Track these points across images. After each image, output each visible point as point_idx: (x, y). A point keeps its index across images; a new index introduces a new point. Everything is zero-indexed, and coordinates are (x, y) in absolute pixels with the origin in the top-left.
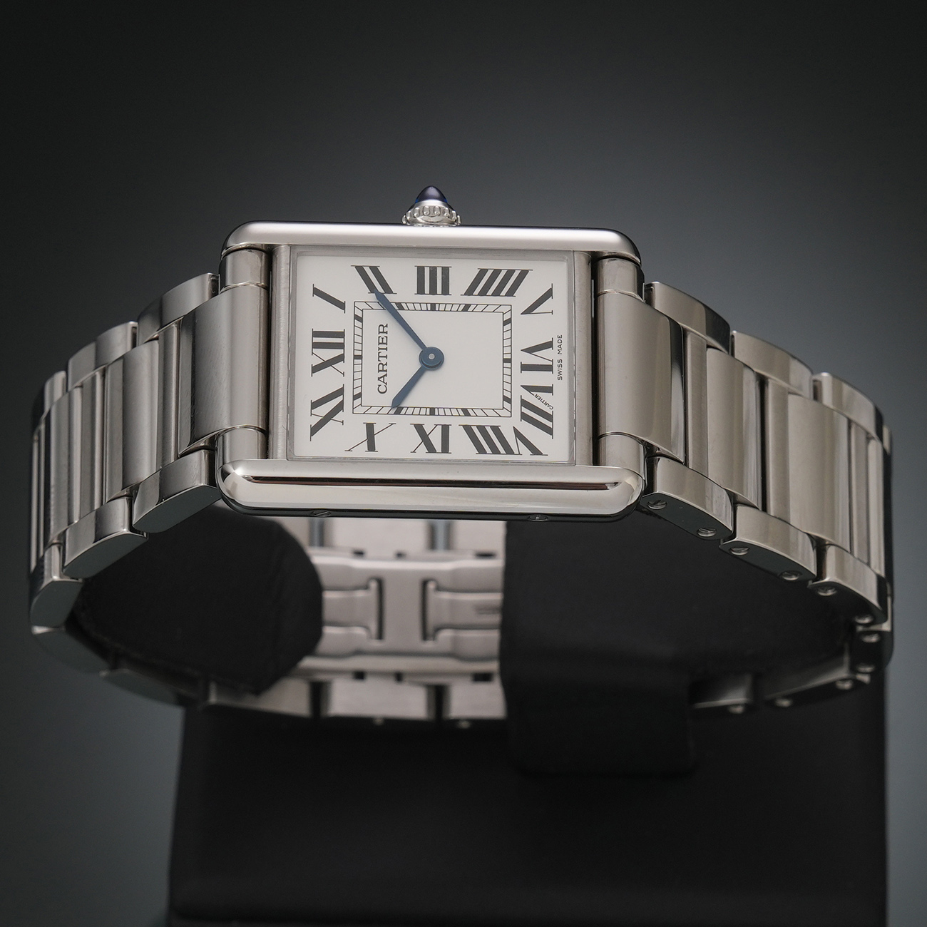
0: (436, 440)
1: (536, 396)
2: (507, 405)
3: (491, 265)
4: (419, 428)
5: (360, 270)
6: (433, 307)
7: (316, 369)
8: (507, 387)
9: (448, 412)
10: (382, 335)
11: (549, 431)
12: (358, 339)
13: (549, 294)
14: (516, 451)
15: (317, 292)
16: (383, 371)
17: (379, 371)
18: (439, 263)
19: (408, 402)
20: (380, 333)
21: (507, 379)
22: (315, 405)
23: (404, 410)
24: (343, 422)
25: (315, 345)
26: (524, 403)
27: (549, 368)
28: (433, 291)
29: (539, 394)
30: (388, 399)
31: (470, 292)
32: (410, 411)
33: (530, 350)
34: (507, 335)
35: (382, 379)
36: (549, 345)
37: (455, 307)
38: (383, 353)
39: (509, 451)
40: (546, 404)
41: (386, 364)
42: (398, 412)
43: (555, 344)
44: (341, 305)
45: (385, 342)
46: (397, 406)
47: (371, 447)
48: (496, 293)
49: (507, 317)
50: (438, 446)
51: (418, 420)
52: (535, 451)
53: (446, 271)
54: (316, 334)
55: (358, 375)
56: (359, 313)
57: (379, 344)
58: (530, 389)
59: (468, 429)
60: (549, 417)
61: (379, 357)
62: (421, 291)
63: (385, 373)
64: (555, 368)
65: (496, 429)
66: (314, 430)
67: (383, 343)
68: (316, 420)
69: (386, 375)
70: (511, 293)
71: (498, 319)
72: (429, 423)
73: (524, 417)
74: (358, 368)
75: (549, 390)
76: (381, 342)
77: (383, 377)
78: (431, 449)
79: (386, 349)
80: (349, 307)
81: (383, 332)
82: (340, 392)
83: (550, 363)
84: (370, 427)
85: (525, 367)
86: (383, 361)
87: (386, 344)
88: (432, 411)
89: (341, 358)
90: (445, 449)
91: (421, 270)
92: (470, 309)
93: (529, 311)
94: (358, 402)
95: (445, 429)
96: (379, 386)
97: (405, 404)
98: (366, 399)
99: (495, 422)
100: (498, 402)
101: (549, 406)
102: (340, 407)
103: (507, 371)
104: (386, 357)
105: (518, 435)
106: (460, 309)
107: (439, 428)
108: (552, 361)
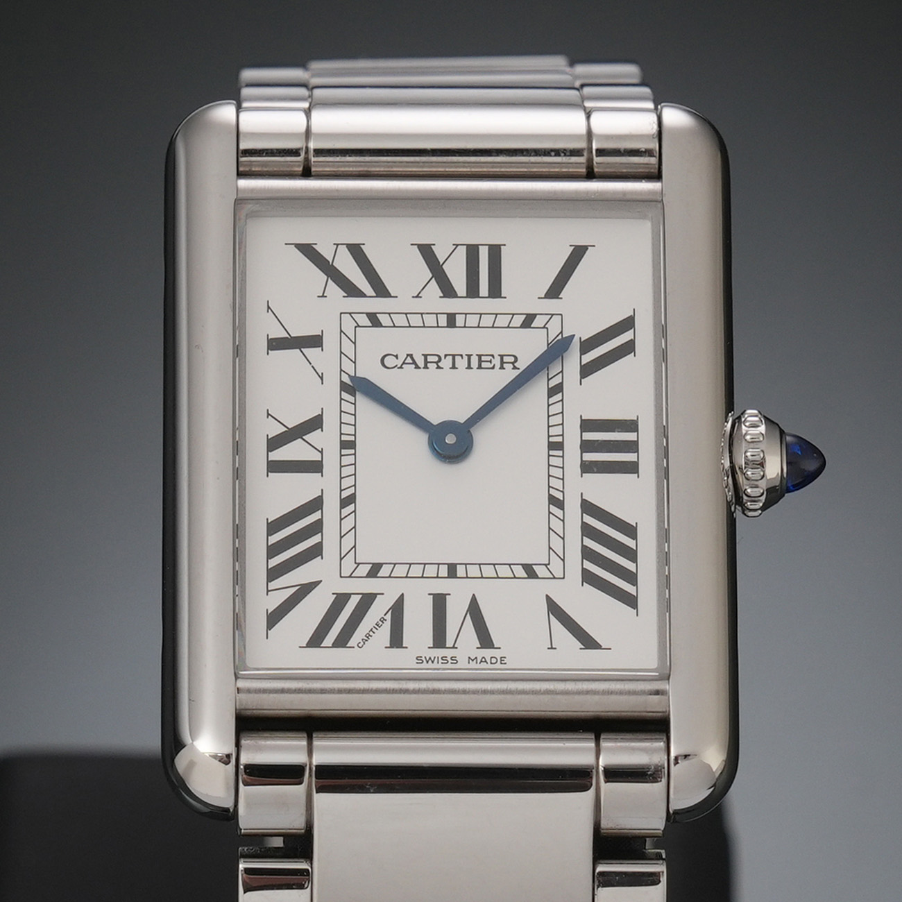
0: (294, 451)
1: (383, 620)
2: (364, 570)
3: (646, 545)
4: (316, 423)
5: (627, 324)
6: (556, 446)
7: (426, 252)
8: (400, 571)
9: (347, 471)
10: (497, 361)
11: (316, 641)
12: (486, 321)
13: (588, 642)
14: (272, 585)
15: (578, 253)
16: (426, 362)
17: (425, 356)
18: (647, 456)
19: (364, 405)
20: (502, 357)
21: (415, 571)
22: (356, 251)
23: (351, 399)
24: (323, 296)
25: (472, 251)
26: (368, 600)
27: (439, 639)
28: (586, 446)
29: (387, 625)
30: (369, 370)
31: (588, 507)
32: (348, 407)
33: (474, 610)
34: (504, 571)
35: (409, 360)
36: (486, 640)
37: (556, 483)
38: (461, 363)
39: (273, 574)
40: (368, 636)
41: (438, 367)
42: (344, 387)
43: (488, 653)
44: (555, 291)
45: (484, 365)
46: (356, 386)
47: (275, 344)
48: (587, 554)
49: (540, 571)
50: (281, 454)
51: (330, 422)
52: (274, 618)
53: (632, 468)
54: (495, 251)
55: (416, 320)
56: (538, 322)
57: (480, 356)
58: (397, 610)
59: (316, 504)
60: (342, 642)
61: (454, 356)
62: (587, 425)
63: (422, 364)
64: (440, 652)
65: (316, 551)
66: (308, 251)
67: (480, 361)
68: (326, 252)
69: (417, 367)
70: (588, 577)
71: (536, 555)
72: (326, 440)
73: (341, 600)
74: (430, 320)
75: (396, 640)
76: (483, 358)
77: (414, 362)
78: (275, 443)
79: (469, 367)
80: (552, 305)
81: (502, 362)
82: (381, 291)
83: (449, 643)
84: (315, 341)
85: (440, 602)
86: (446, 363)
87: (480, 367)
88: (349, 445)
89: (448, 291)
90: (275, 467)
91: (632, 426)
92: (554, 509)
93: (554, 608)
94: (364, 320)
95: (315, 467)
96: (396, 357)
97: (361, 400)
98: (368, 336)
99: (330, 549)
100: (368, 555)
101: (365, 641)
102: (351, 290)
103: (431, 571)
104: (454, 367)
105: (305, 590)
106: (553, 492)
107: (317, 457)
108: (454, 647)
